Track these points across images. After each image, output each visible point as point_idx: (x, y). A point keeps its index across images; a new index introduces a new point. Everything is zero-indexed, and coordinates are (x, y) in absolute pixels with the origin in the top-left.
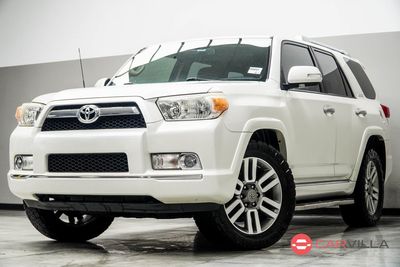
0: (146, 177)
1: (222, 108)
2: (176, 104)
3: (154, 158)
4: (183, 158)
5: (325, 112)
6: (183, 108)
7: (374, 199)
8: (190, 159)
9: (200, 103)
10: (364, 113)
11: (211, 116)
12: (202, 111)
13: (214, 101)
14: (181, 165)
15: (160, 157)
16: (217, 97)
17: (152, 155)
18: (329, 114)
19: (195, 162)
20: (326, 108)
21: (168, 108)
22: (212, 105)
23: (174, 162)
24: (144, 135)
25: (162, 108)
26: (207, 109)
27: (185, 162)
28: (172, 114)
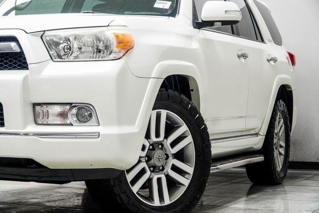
0: (26, 134)
1: (126, 46)
2: (67, 40)
3: (38, 109)
4: (74, 111)
5: (239, 57)
6: (75, 45)
7: (280, 154)
8: (84, 113)
9: (99, 40)
10: (275, 60)
11: (112, 56)
12: (100, 50)
13: (117, 36)
14: (71, 119)
15: (45, 108)
16: (120, 32)
17: (35, 105)
18: (242, 60)
19: (90, 115)
20: (240, 53)
21: (57, 44)
22: (114, 42)
23: (63, 115)
24: (26, 79)
25: (50, 45)
26: (107, 47)
27: (77, 115)
28: (62, 53)
